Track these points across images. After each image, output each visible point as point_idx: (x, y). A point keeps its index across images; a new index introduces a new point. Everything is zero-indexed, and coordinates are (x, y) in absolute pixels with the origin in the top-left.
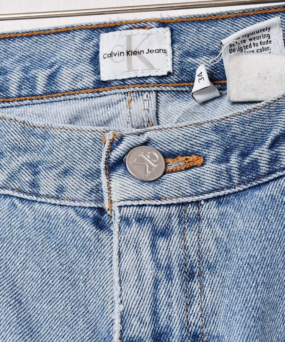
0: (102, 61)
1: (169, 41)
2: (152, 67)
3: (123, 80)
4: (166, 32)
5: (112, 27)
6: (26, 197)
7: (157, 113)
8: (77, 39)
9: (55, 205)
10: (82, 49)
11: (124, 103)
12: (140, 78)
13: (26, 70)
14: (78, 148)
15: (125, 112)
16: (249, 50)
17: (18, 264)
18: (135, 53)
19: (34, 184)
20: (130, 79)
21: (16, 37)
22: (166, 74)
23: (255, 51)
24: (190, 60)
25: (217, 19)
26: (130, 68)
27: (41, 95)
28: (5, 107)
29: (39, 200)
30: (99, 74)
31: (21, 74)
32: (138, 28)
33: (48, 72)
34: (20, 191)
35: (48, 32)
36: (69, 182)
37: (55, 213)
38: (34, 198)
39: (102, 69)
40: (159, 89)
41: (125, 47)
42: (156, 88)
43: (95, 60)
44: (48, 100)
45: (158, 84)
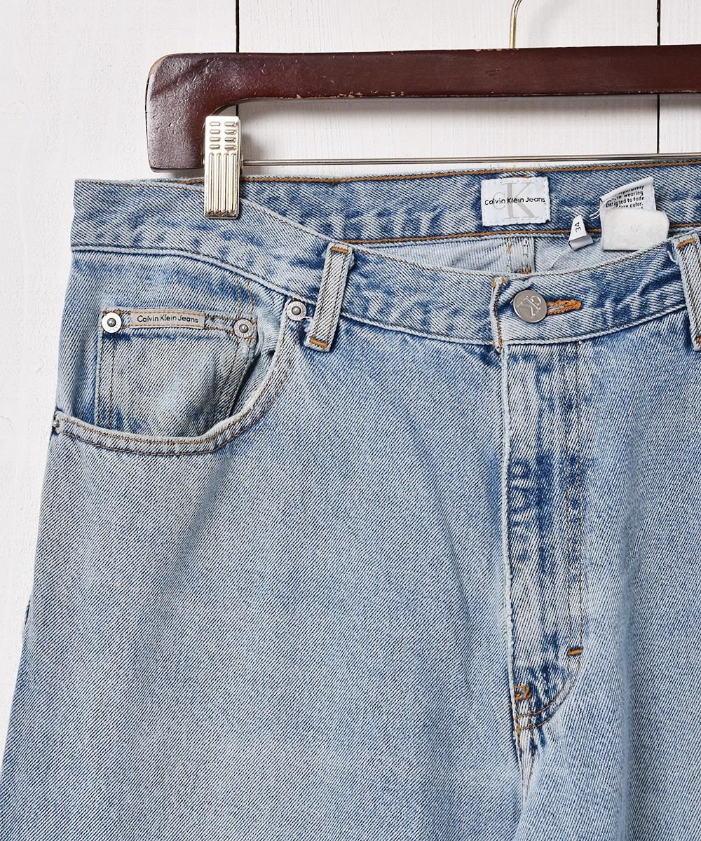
0: (483, 207)
1: (547, 190)
2: (532, 216)
3: (504, 226)
4: (544, 182)
5: (493, 175)
6: (417, 333)
7: (535, 258)
8: (459, 185)
9: (445, 341)
10: (464, 195)
11: (505, 248)
12: (520, 225)
13: (409, 212)
14: (468, 291)
15: (505, 256)
16: (624, 204)
17: (411, 394)
18: (515, 200)
19: (425, 322)
20: (510, 225)
21: (399, 180)
22: (545, 222)
23: (629, 206)
24: (566, 208)
25: (591, 171)
26: (511, 216)
27: (424, 237)
28: (388, 247)
29: (429, 336)
30: (481, 219)
31: (405, 216)
32: (517, 176)
33: (432, 215)
34: (411, 328)
35: (431, 176)
36: (459, 321)
37: (445, 349)
38: (425, 335)
39: (483, 214)
40: (537, 235)
41: (506, 194)
42: (534, 235)
43: (477, 205)
44: (431, 242)
45: (537, 231)
